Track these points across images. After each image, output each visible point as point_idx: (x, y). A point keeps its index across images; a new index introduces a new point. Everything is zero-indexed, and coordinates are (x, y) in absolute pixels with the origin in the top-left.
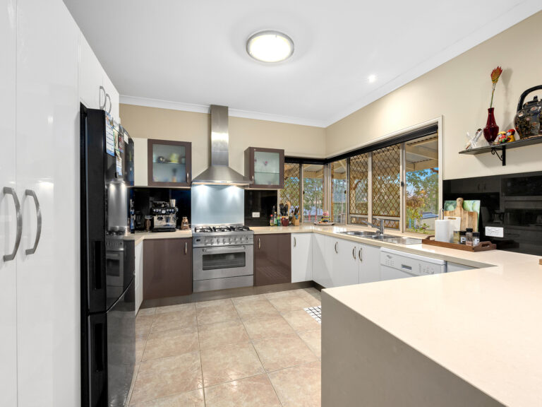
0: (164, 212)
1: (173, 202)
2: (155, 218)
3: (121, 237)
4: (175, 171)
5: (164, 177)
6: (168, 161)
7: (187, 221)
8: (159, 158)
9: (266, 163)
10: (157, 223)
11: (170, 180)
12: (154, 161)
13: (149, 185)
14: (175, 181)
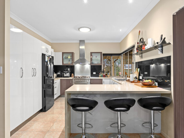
0: (66, 72)
1: (69, 69)
2: (64, 73)
3: (52, 78)
4: (69, 60)
5: (66, 62)
6: (67, 58)
7: (73, 75)
8: (65, 57)
9: (96, 57)
10: (65, 75)
11: (68, 63)
12: (64, 58)
13: (62, 64)
14: (69, 63)
